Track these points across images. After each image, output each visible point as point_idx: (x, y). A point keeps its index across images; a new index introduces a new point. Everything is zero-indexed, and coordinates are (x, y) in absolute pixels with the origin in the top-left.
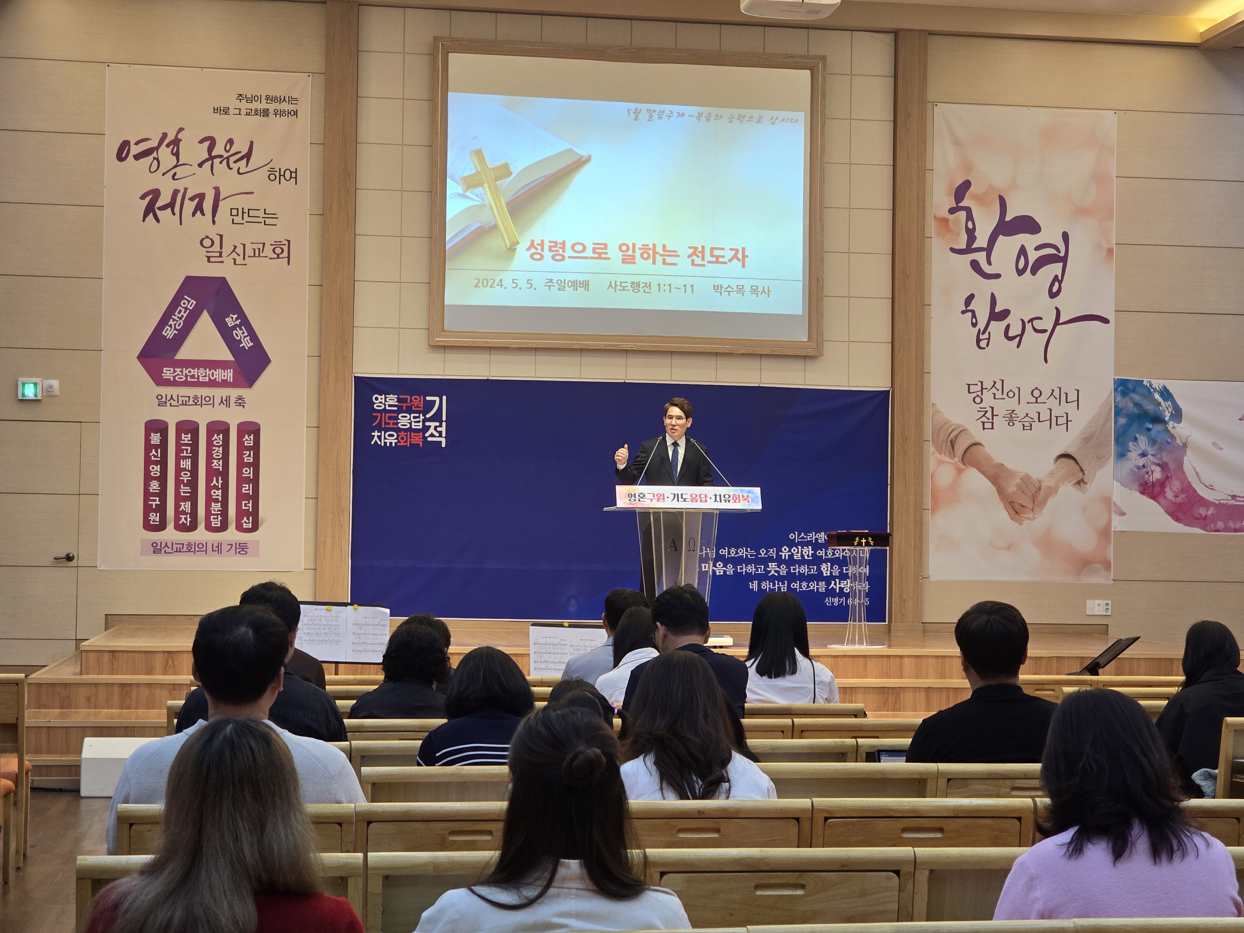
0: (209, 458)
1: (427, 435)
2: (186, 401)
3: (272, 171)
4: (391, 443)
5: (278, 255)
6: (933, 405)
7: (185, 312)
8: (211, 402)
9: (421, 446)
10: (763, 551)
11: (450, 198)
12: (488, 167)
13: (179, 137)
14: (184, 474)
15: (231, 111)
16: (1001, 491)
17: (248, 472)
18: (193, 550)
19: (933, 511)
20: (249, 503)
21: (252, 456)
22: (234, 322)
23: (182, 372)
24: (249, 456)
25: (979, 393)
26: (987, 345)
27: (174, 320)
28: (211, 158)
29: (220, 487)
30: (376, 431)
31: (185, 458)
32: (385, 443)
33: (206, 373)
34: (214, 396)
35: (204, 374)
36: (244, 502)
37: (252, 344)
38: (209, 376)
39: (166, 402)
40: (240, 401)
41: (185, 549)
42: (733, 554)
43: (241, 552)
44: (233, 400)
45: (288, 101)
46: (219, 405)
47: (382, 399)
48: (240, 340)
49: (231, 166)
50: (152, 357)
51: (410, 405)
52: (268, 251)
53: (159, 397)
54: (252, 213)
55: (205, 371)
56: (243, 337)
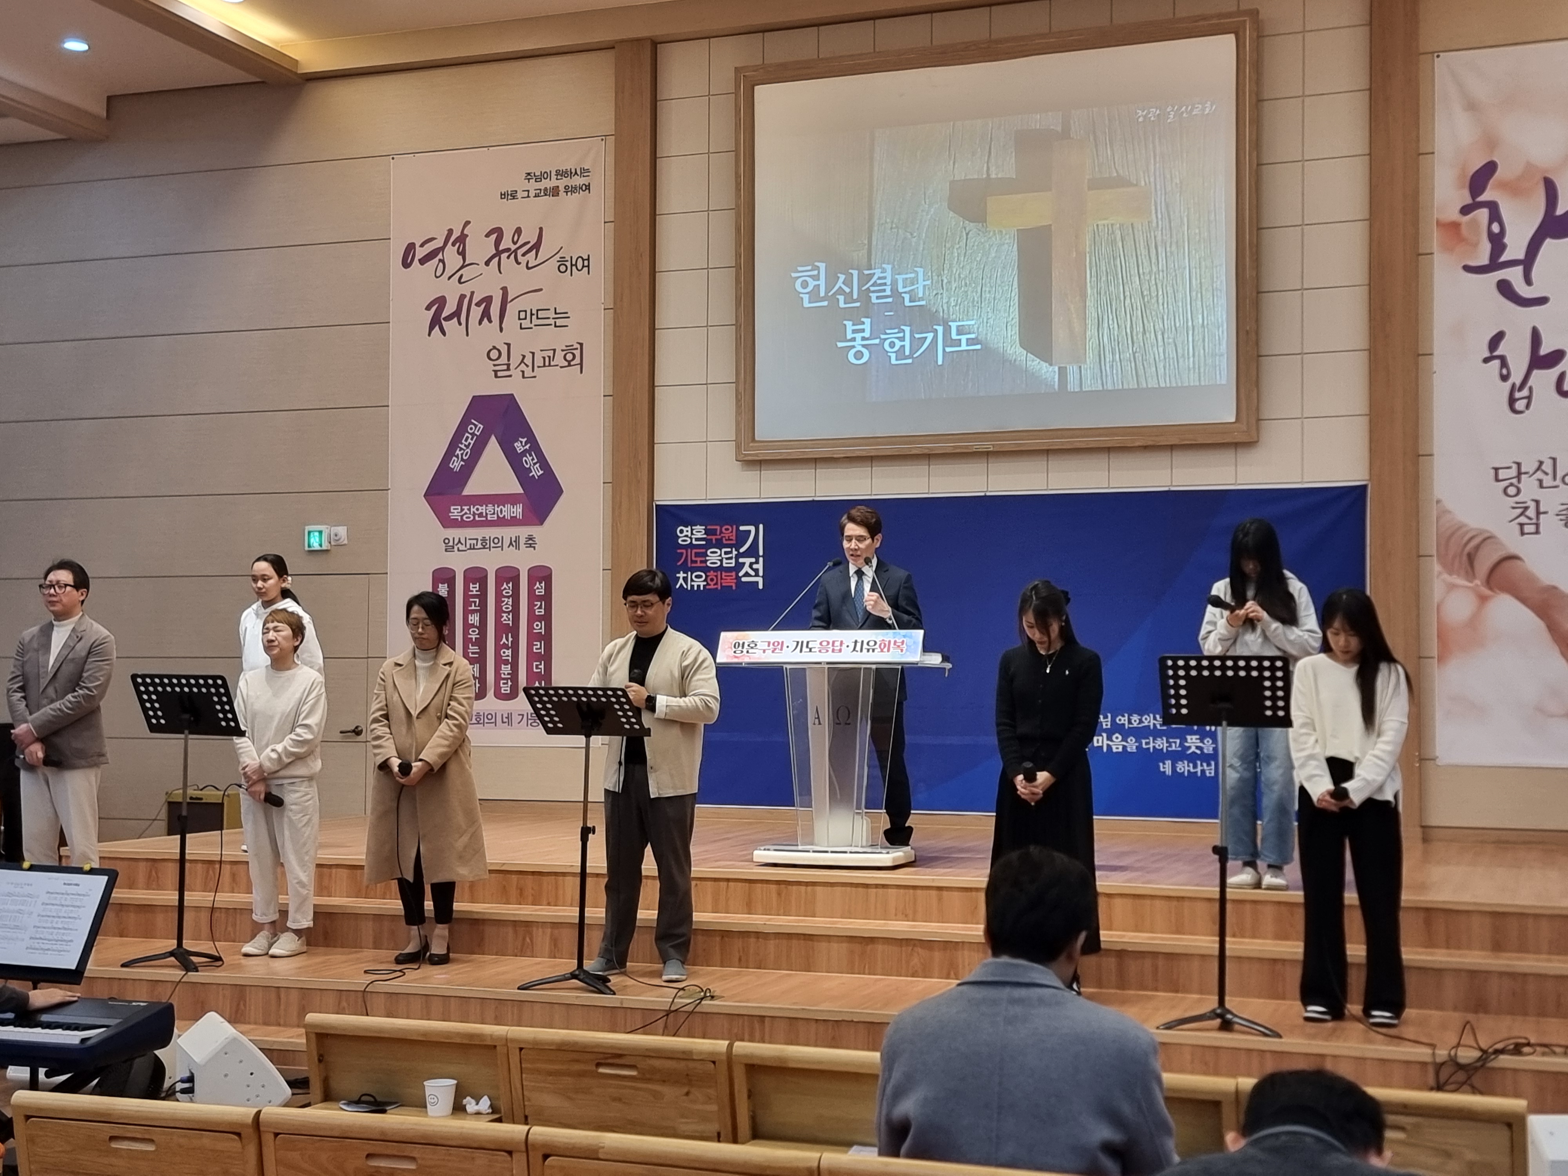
0: (499, 611)
1: (741, 574)
2: (474, 544)
3: (562, 261)
4: (699, 586)
5: (569, 362)
6: (1438, 502)
7: (472, 439)
8: (500, 544)
9: (734, 588)
13: (465, 232)
14: (472, 631)
15: (519, 195)
16: (1553, 628)
17: (539, 627)
18: (483, 721)
19: (1441, 659)
20: (540, 665)
21: (543, 607)
22: (523, 447)
23: (469, 510)
24: (540, 607)
25: (1515, 481)
26: (1528, 406)
27: (461, 449)
28: (498, 253)
29: (510, 645)
30: (682, 572)
31: (473, 612)
32: (692, 586)
33: (494, 509)
34: (502, 537)
35: (493, 511)
36: (535, 664)
37: (543, 472)
38: (497, 513)
39: (453, 547)
40: (530, 542)
42: (1135, 724)
44: (522, 541)
45: (579, 174)
46: (509, 547)
47: (687, 531)
48: (530, 468)
49: (519, 261)
50: (439, 494)
51: (719, 537)
52: (559, 360)
53: (446, 541)
54: (541, 314)
55: (493, 507)
56: (532, 465)
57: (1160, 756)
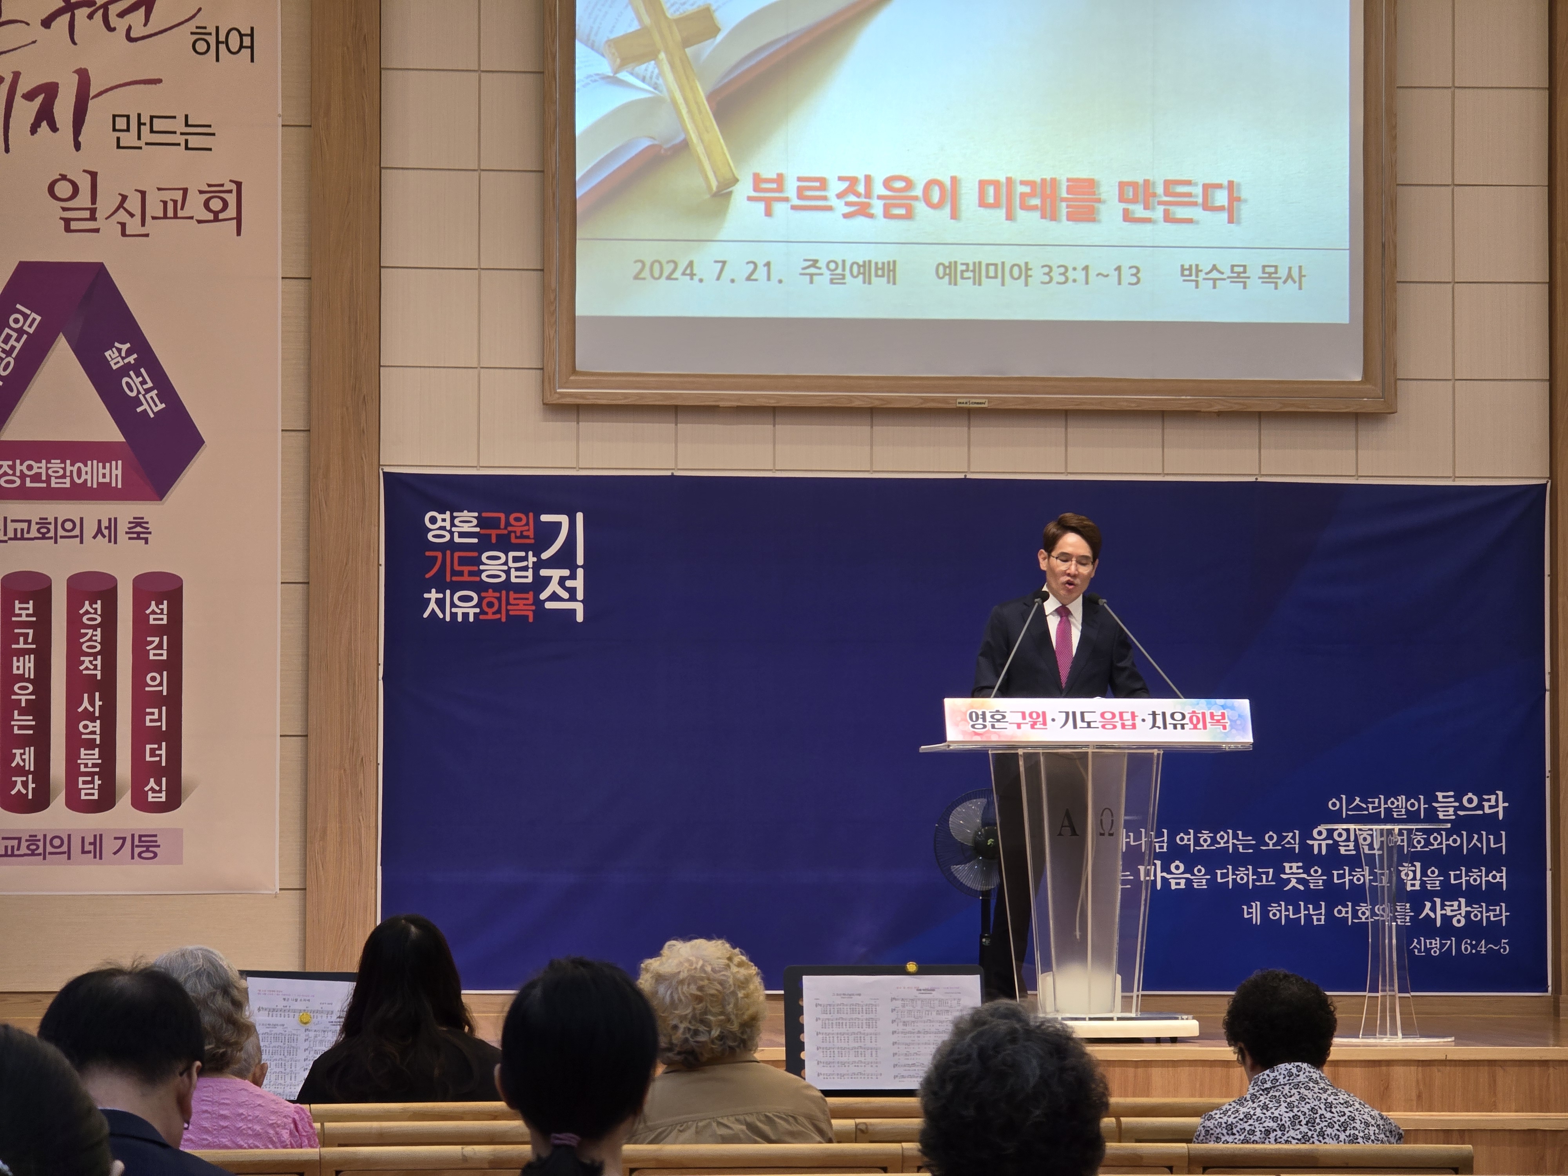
0: (74, 654)
1: (543, 596)
2: (22, 530)
3: (200, 33)
4: (466, 615)
5: (216, 214)
7: (18, 340)
8: (77, 532)
9: (531, 620)
10: (1271, 838)
11: (584, 86)
12: (666, 17)
14: (21, 688)
17: (157, 682)
18: (41, 850)
20: (160, 748)
21: (165, 647)
22: (123, 359)
23: (12, 467)
24: (160, 646)
28: (69, 8)
29: (97, 714)
30: (433, 590)
31: (22, 652)
32: (454, 615)
33: (64, 469)
34: (82, 519)
35: (61, 472)
36: (148, 747)
37: (163, 406)
38: (71, 476)
40: (138, 529)
41: (24, 850)
42: (1205, 845)
43: (143, 855)
44: (123, 527)
46: (95, 537)
47: (444, 520)
48: (137, 398)
49: (112, 26)
51: (505, 532)
52: (195, 206)
54: (158, 125)
55: (63, 465)
56: (143, 392)
57: (1243, 894)
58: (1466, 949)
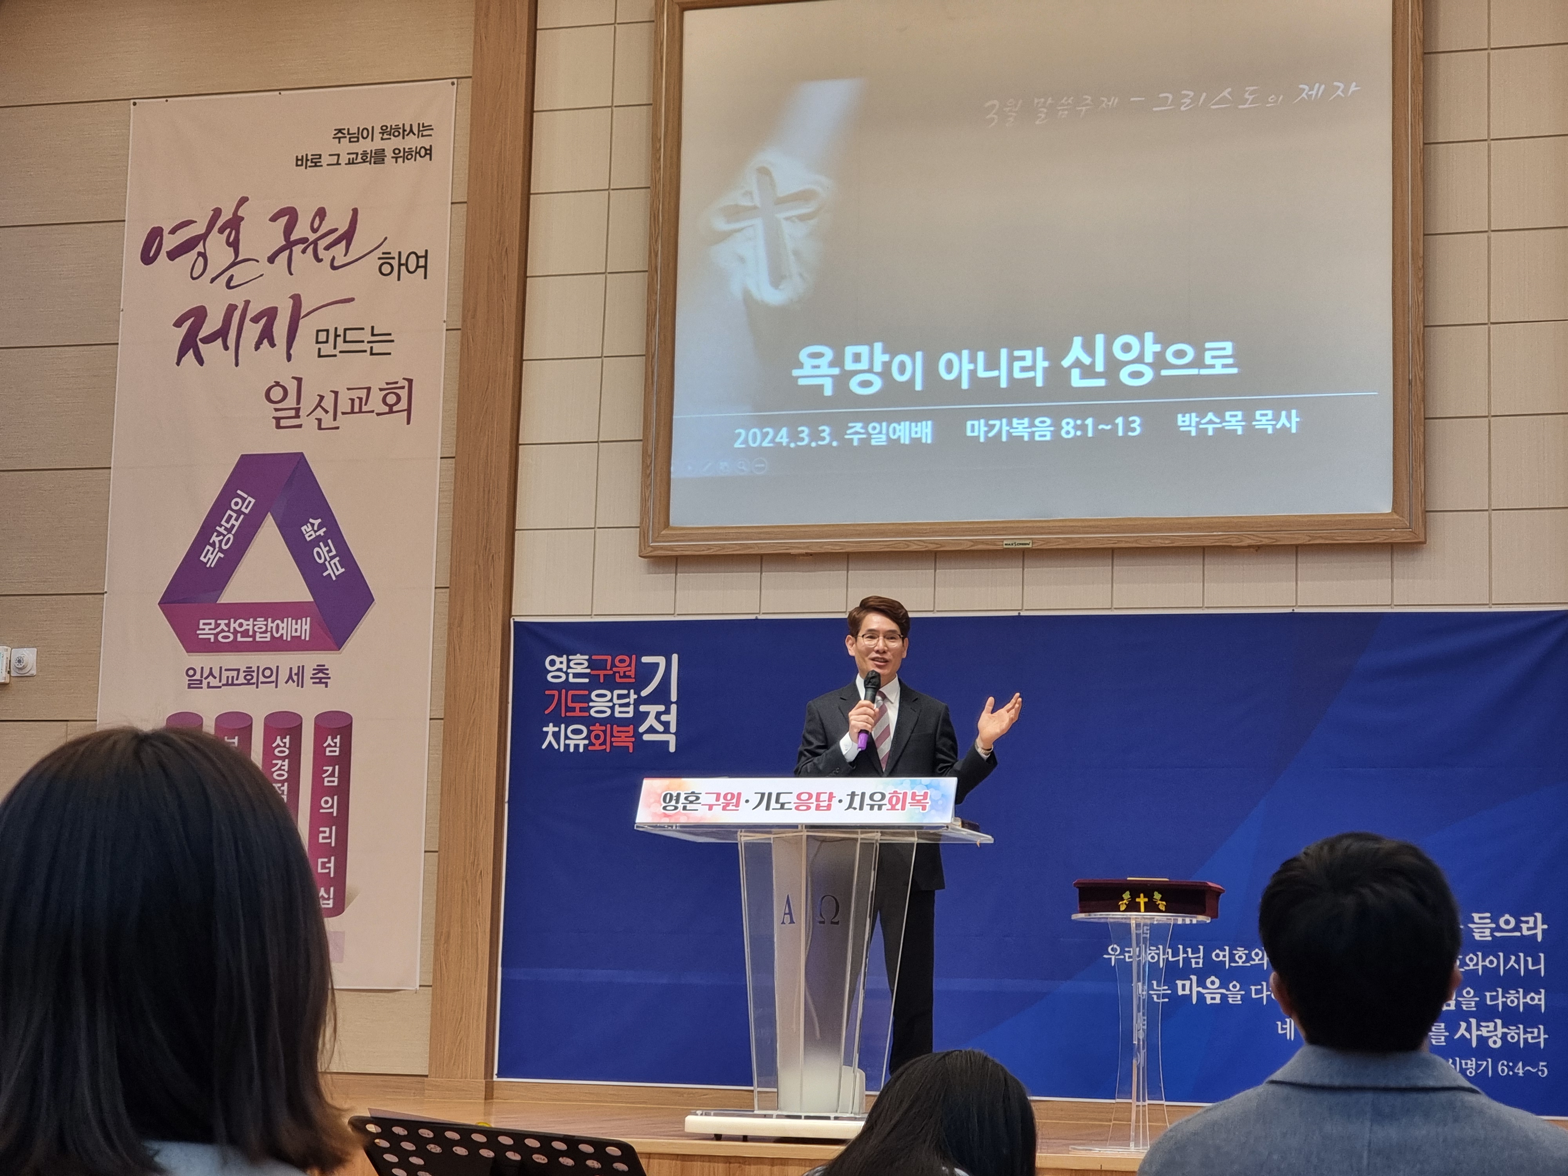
1: (642, 729)
2: (233, 677)
3: (386, 258)
4: (577, 746)
5: (391, 406)
7: (236, 520)
8: (273, 678)
9: (631, 751)
15: (325, 160)
17: (329, 805)
20: (329, 862)
21: (336, 775)
22: (315, 532)
23: (228, 625)
24: (332, 774)
27: (219, 534)
28: (289, 245)
30: (551, 725)
32: (567, 746)
33: (266, 625)
34: (278, 667)
35: (264, 628)
36: (320, 860)
37: (343, 570)
38: (271, 632)
39: (201, 681)
40: (321, 675)
42: (1240, 961)
44: (309, 673)
45: (416, 132)
46: (287, 682)
47: (561, 662)
48: (324, 563)
49: (320, 257)
50: (184, 601)
51: (611, 672)
52: (375, 402)
53: (190, 672)
54: (350, 336)
55: (265, 623)
56: (328, 559)
58: (1503, 1071)
